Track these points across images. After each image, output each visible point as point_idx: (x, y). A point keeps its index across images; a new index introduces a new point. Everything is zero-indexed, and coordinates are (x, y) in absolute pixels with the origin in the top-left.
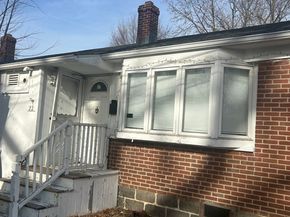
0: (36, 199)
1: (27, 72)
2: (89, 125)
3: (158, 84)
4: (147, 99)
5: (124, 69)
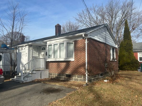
0: (27, 76)
1: (25, 47)
3: (55, 47)
4: (52, 51)
5: (47, 44)
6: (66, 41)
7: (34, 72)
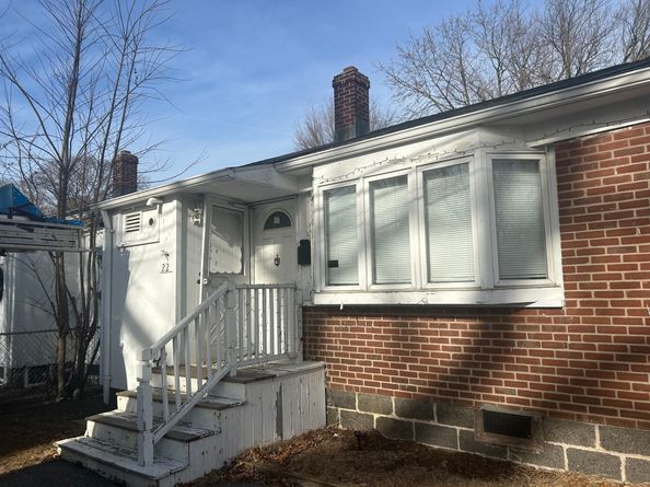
1: (153, 207)
2: (264, 287)
3: (376, 203)
4: (359, 232)
5: (316, 183)
6: (484, 145)
7: (237, 392)
